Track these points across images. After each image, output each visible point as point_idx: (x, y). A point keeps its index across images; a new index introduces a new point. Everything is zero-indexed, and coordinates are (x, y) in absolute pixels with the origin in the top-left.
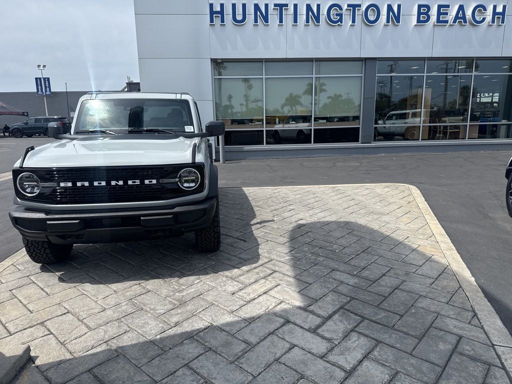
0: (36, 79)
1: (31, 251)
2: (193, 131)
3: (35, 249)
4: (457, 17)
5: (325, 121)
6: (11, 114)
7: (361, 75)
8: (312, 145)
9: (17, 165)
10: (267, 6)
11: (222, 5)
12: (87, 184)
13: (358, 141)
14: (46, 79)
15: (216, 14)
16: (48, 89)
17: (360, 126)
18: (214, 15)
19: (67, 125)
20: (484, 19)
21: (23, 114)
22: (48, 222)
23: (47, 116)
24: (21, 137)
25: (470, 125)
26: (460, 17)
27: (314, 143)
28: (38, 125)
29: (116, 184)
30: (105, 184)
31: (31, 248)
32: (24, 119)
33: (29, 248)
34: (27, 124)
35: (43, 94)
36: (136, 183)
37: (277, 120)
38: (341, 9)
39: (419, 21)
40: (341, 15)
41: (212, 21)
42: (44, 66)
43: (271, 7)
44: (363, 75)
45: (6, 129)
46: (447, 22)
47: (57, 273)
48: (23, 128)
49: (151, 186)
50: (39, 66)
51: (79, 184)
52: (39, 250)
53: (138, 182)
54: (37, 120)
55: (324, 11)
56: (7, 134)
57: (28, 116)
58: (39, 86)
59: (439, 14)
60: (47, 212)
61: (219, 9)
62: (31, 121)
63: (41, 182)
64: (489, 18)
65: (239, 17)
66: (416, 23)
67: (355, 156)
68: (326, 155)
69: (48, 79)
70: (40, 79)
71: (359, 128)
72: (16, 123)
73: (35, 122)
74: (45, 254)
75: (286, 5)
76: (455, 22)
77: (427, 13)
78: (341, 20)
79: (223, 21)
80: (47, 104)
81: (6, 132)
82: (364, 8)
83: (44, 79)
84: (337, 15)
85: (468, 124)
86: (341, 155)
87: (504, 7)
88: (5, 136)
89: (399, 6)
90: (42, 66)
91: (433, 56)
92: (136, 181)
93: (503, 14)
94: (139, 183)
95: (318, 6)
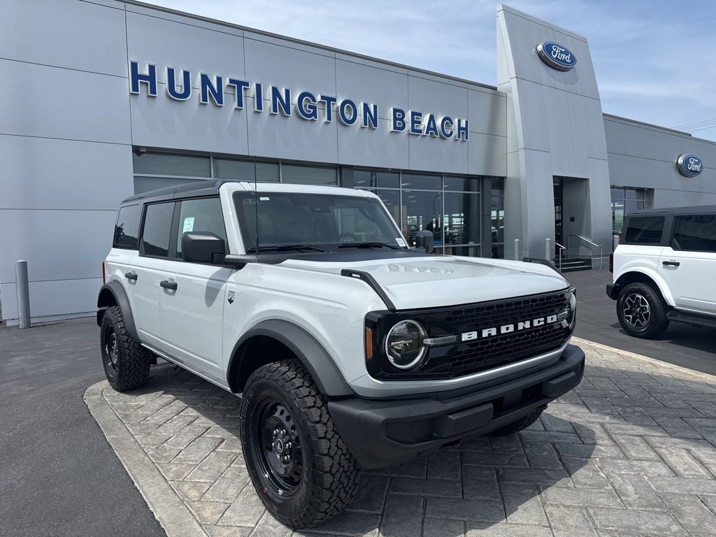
4: (429, 128)
10: (219, 80)
11: (152, 68)
12: (494, 332)
15: (143, 81)
18: (139, 81)
20: (452, 133)
22: (454, 417)
25: (445, 248)
26: (431, 128)
30: (512, 330)
38: (314, 100)
39: (395, 127)
40: (314, 108)
41: (135, 88)
43: (226, 82)
46: (420, 131)
51: (485, 333)
55: (295, 100)
59: (413, 122)
61: (146, 72)
63: (427, 337)
64: (456, 132)
65: (179, 89)
66: (392, 130)
75: (247, 84)
76: (427, 133)
77: (402, 119)
78: (314, 114)
79: (153, 91)
82: (339, 103)
84: (310, 107)
85: (444, 246)
87: (467, 122)
89: (375, 107)
91: (411, 169)
93: (466, 129)
95: (287, 92)
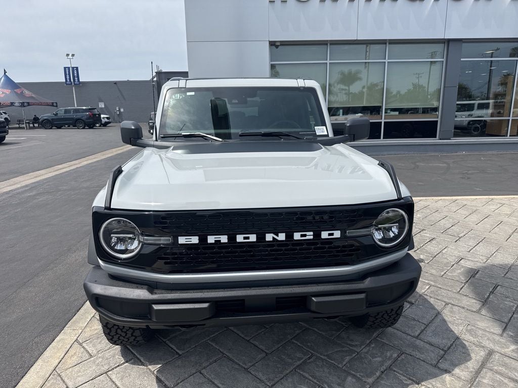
0: (65, 68)
1: (113, 333)
2: (326, 133)
3: (119, 331)
5: (397, 113)
6: (41, 104)
7: (442, 60)
8: (382, 141)
9: (99, 201)
12: (224, 239)
13: (436, 137)
14: (75, 69)
16: (76, 79)
17: (439, 120)
19: (97, 116)
21: (52, 105)
22: (156, 307)
23: (76, 107)
24: (51, 128)
27: (384, 138)
28: (68, 116)
29: (273, 238)
30: (255, 240)
31: (112, 329)
32: (54, 110)
33: (110, 329)
34: (56, 115)
35: (71, 84)
36: (307, 238)
37: (341, 111)
42: (73, 55)
44: (444, 60)
45: (36, 120)
47: (150, 367)
48: (52, 119)
49: (331, 243)
50: (68, 55)
51: (211, 239)
52: (125, 332)
53: (310, 235)
54: (66, 111)
56: (36, 125)
57: (57, 106)
58: (68, 76)
60: (152, 286)
62: (61, 111)
63: (142, 235)
67: (433, 154)
68: (399, 153)
69: (77, 68)
70: (69, 68)
71: (437, 121)
72: (46, 114)
73: (65, 113)
74: (134, 338)
80: (76, 95)
81: (36, 123)
83: (73, 68)
86: (415, 153)
88: (34, 128)
90: (70, 55)
92: (308, 233)
94: (312, 237)
